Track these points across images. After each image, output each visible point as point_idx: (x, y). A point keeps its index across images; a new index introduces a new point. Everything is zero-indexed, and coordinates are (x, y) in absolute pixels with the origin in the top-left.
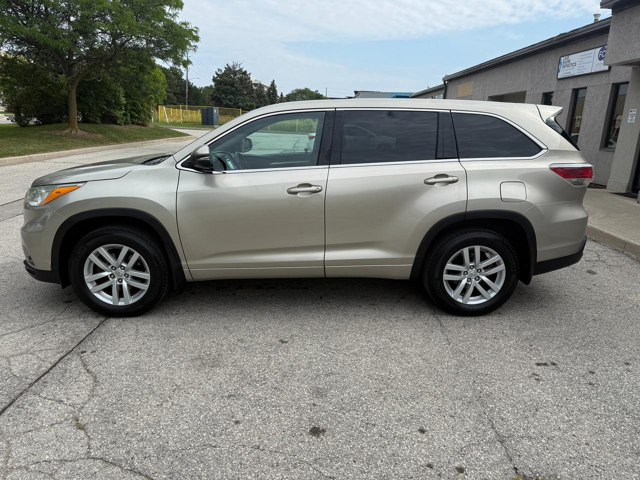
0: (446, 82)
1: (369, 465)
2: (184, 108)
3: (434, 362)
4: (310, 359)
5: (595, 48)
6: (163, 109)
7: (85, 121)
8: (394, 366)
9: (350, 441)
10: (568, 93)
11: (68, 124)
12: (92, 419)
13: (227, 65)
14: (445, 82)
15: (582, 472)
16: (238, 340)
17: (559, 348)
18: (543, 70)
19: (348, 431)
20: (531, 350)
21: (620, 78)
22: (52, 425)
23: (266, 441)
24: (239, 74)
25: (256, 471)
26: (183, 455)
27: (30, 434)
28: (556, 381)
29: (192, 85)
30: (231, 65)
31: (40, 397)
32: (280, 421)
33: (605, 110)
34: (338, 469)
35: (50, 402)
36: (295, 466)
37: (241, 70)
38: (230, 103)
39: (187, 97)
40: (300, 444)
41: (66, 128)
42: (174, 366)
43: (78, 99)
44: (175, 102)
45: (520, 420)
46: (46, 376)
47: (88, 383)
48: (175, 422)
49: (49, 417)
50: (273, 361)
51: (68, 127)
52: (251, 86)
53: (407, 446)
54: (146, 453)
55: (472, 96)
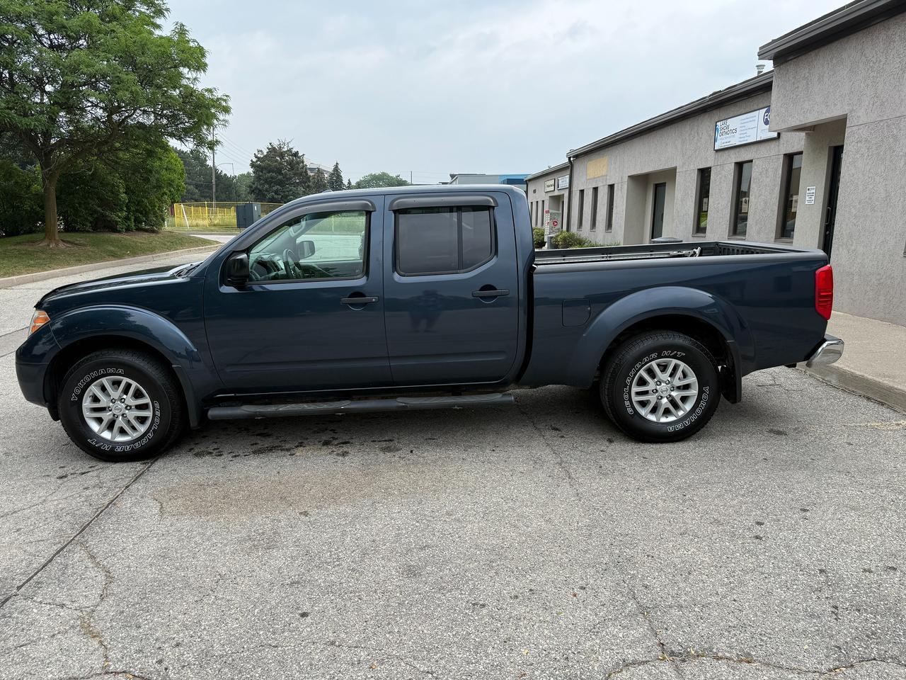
0: (572, 159)
1: (476, 653)
2: (210, 206)
3: (560, 522)
4: (399, 530)
5: (759, 109)
6: (180, 208)
7: (69, 228)
8: (509, 532)
9: (452, 627)
10: (731, 168)
11: (44, 234)
12: (108, 624)
13: (270, 144)
14: (570, 158)
15: (743, 642)
16: (301, 513)
17: (719, 496)
18: (696, 138)
19: (450, 615)
20: (684, 501)
21: (793, 147)
22: (54, 635)
23: (343, 635)
24: (288, 155)
25: (332, 672)
26: (233, 660)
27: (24, 649)
28: (715, 536)
29: (221, 173)
30: (276, 144)
31: (34, 601)
32: (361, 609)
33: (777, 189)
34: (437, 661)
35: (48, 607)
36: (382, 662)
37: (290, 150)
38: (276, 196)
39: (214, 190)
40: (388, 635)
41: (42, 240)
42: (215, 551)
43: (57, 198)
44: (196, 196)
45: (668, 587)
46: (39, 574)
47: (99, 579)
48: (221, 621)
49: (49, 626)
50: (349, 536)
51: (45, 238)
52: (306, 172)
53: (525, 628)
54: (184, 661)
55: (606, 176)
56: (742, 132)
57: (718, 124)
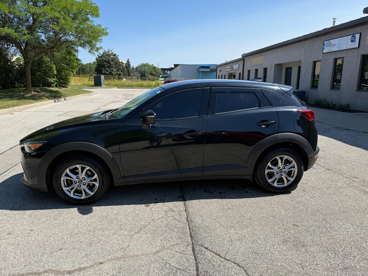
0: (244, 57)
5: (348, 36)
10: (332, 61)
13: (104, 50)
18: (312, 48)
21: (366, 52)
24: (112, 56)
33: (358, 69)
55: (263, 64)
56: (338, 46)
57: (324, 42)
